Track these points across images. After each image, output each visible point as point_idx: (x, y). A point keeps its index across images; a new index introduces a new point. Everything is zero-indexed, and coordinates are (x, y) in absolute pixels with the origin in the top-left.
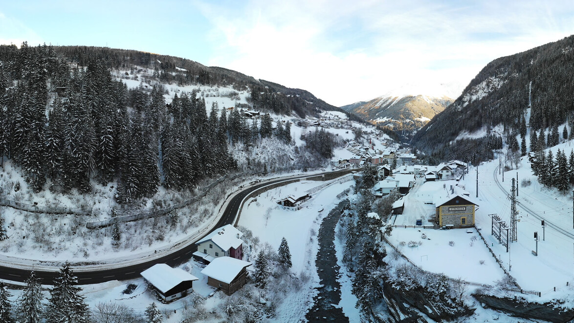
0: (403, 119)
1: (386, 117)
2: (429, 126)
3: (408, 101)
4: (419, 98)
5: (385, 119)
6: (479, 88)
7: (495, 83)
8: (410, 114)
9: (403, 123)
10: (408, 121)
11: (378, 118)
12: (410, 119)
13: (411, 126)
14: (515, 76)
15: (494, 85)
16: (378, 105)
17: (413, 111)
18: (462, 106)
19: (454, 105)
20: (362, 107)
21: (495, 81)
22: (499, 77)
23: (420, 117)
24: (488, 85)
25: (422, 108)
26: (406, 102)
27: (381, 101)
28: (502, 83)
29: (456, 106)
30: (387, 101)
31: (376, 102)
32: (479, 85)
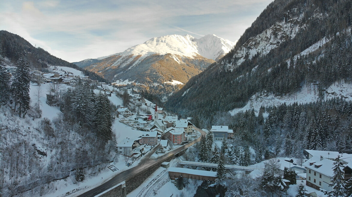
0: (149, 82)
1: (127, 80)
2: (186, 90)
3: (154, 61)
4: (167, 58)
5: (126, 82)
6: (260, 39)
7: (285, 30)
8: (158, 77)
9: (150, 88)
10: (156, 84)
11: (118, 81)
12: (158, 82)
13: (161, 90)
14: (318, 17)
15: (284, 33)
16: (115, 65)
17: (162, 73)
18: (235, 63)
19: (222, 63)
20: (95, 66)
21: (286, 27)
22: (291, 22)
23: (170, 81)
24: (275, 34)
25: (172, 69)
26: (152, 62)
27: (119, 60)
28: (297, 29)
29: (225, 64)
30: (127, 60)
31: (112, 60)
32: (261, 35)
